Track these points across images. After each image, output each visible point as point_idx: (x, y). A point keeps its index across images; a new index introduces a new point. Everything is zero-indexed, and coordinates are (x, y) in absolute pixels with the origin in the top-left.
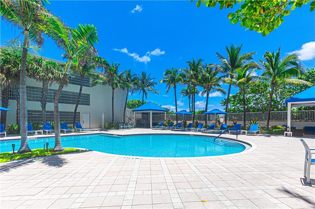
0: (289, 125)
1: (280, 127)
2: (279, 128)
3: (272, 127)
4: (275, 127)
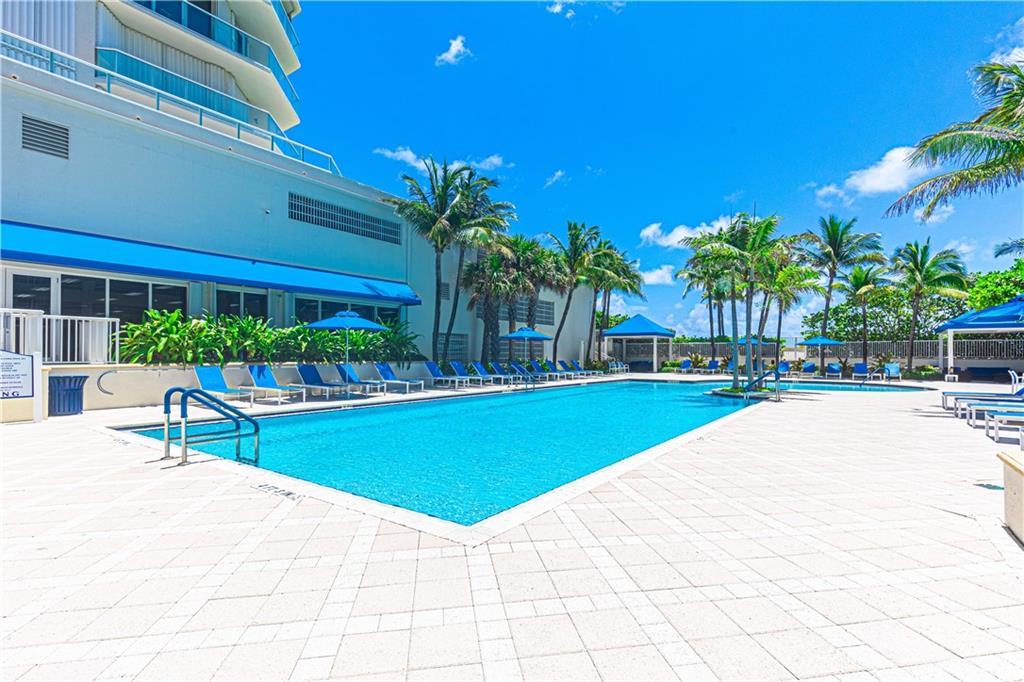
0: (951, 364)
1: (932, 368)
2: (929, 370)
3: (917, 368)
4: (923, 368)
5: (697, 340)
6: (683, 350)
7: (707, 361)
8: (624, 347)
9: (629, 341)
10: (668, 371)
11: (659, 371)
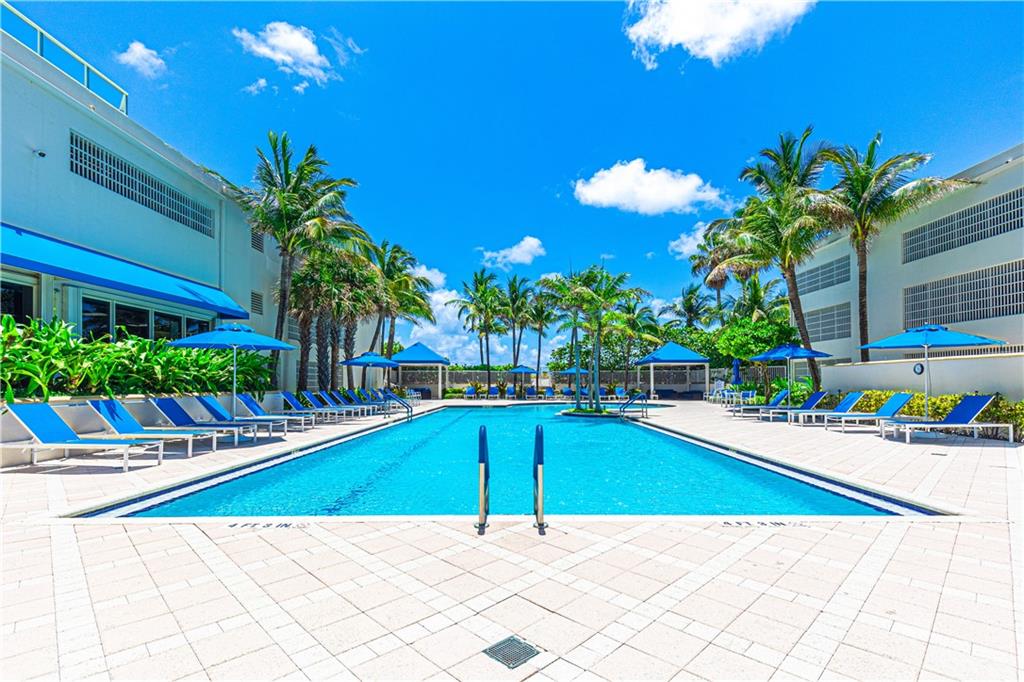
5: (469, 368)
6: (457, 378)
7: (485, 388)
8: (400, 374)
9: (404, 368)
10: (451, 398)
11: (443, 398)
